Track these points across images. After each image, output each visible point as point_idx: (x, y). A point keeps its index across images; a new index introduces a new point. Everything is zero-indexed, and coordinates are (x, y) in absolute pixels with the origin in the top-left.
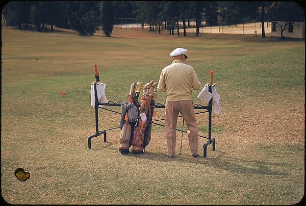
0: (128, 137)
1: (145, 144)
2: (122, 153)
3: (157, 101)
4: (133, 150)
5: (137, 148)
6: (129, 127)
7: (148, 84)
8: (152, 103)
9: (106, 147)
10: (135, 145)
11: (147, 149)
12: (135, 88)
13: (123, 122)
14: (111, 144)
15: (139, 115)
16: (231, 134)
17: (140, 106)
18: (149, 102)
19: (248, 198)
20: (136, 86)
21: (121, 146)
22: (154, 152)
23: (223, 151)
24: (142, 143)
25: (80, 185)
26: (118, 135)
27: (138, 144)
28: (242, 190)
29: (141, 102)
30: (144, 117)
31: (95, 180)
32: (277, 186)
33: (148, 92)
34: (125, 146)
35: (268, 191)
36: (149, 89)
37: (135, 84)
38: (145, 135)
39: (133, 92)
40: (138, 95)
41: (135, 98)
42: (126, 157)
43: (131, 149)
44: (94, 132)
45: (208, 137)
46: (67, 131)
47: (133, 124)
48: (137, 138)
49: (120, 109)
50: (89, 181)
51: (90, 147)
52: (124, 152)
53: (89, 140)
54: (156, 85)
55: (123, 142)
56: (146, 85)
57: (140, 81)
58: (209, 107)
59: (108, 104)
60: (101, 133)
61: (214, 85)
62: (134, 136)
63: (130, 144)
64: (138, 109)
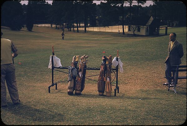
0: (72, 86)
1: (82, 89)
4: (75, 93)
5: (78, 92)
7: (83, 56)
8: (85, 66)
9: (58, 92)
10: (76, 90)
11: (83, 92)
15: (78, 74)
18: (83, 66)
20: (76, 58)
21: (68, 90)
22: (87, 94)
23: (123, 93)
24: (80, 89)
26: (66, 87)
27: (78, 90)
29: (79, 66)
30: (80, 74)
33: (83, 61)
34: (71, 90)
36: (83, 59)
37: (75, 57)
38: (82, 85)
39: (74, 61)
40: (77, 63)
42: (71, 97)
44: (51, 84)
47: (75, 79)
48: (78, 86)
51: (49, 92)
52: (70, 94)
53: (49, 88)
54: (87, 57)
55: (69, 88)
56: (81, 57)
57: (78, 55)
58: (117, 69)
59: (59, 68)
60: (55, 85)
61: (119, 57)
62: (76, 85)
63: (74, 89)
64: (78, 70)
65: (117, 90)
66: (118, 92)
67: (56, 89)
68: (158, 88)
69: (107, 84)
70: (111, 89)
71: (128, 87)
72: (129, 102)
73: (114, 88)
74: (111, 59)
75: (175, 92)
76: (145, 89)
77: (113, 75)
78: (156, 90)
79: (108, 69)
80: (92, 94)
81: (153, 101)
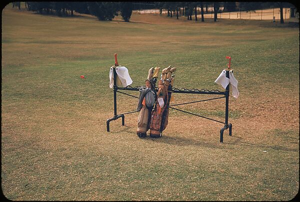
0: (145, 121)
1: (162, 128)
2: (139, 136)
3: (175, 86)
4: (150, 134)
5: (154, 132)
6: (147, 111)
7: (166, 69)
8: (170, 88)
9: (125, 130)
10: (152, 129)
12: (153, 73)
13: (141, 106)
14: (129, 127)
15: (156, 100)
16: (247, 119)
17: (157, 91)
18: (167, 87)
19: (265, 183)
20: (154, 71)
21: (138, 130)
22: (171, 136)
23: (240, 136)
24: (160, 127)
25: (99, 167)
26: (136, 119)
27: (155, 128)
28: (258, 175)
29: (159, 87)
30: (161, 102)
31: (113, 162)
32: (294, 171)
33: (166, 77)
34: (143, 130)
35: (284, 177)
36: (167, 74)
37: (153, 69)
38: (162, 120)
39: (151, 76)
40: (156, 80)
41: (153, 82)
42: (143, 141)
43: (148, 132)
44: (112, 115)
45: (224, 122)
46: (86, 115)
47: (150, 109)
48: (155, 122)
49: (138, 94)
50: (107, 164)
51: (108, 130)
52: (142, 135)
53: (108, 123)
54: (174, 70)
55: (140, 125)
56: (163, 70)
57: (158, 66)
58: (227, 92)
59: (126, 89)
60: (119, 117)
61: (231, 71)
62: (152, 120)
63: (148, 128)
64: (156, 93)
66: (230, 134)
67: (123, 124)
80: (181, 136)
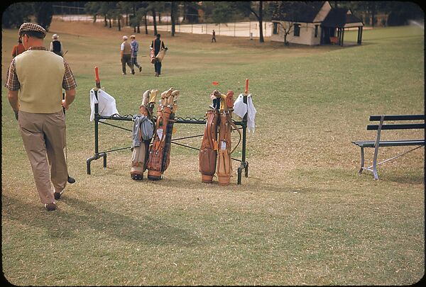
0: (142, 159)
1: (163, 168)
2: (134, 179)
3: (178, 114)
4: (148, 175)
5: (153, 173)
6: (143, 146)
7: (167, 92)
8: (172, 116)
9: (109, 173)
10: (151, 169)
11: (165, 175)
12: (148, 97)
14: (113, 170)
15: (155, 131)
16: (260, 159)
17: (156, 121)
18: (168, 115)
20: (150, 95)
21: (133, 170)
22: (174, 178)
23: (258, 177)
24: (160, 166)
26: (127, 160)
27: (155, 168)
29: (157, 114)
30: (160, 132)
33: (167, 103)
34: (139, 170)
36: (167, 98)
37: (149, 92)
38: (164, 156)
39: (147, 102)
40: (153, 106)
41: (149, 109)
43: (146, 174)
44: (93, 154)
45: (241, 159)
47: (147, 142)
48: (155, 159)
51: (89, 173)
52: (137, 177)
53: (89, 163)
54: (176, 94)
55: (135, 165)
56: (163, 94)
57: (155, 88)
58: (244, 122)
59: (112, 118)
60: (101, 156)
61: (249, 95)
62: (150, 157)
63: (145, 168)
64: (154, 124)
65: (244, 170)
66: (246, 175)
67: (105, 166)
68: (338, 167)
69: (222, 157)
70: (231, 167)
71: (270, 164)
72: (271, 198)
73: (236, 165)
74: (231, 98)
75: (376, 176)
76: (306, 168)
77: (235, 137)
78: (333, 171)
79: (224, 121)
80: (187, 178)
81: (324, 196)
